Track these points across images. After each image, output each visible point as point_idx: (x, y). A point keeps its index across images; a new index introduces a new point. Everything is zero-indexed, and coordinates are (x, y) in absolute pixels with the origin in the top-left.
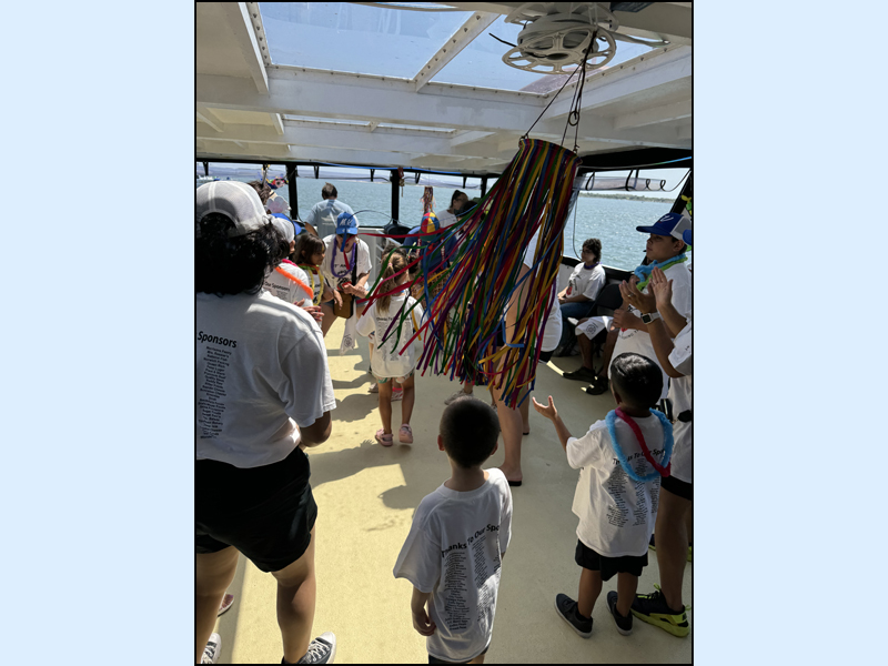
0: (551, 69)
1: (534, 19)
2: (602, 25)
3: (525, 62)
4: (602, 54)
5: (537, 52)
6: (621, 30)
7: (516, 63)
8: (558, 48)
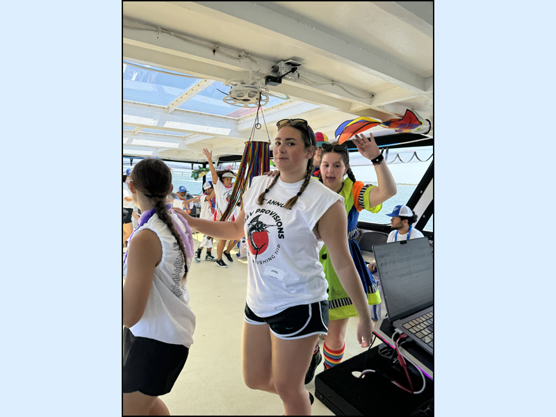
0: (243, 105)
1: (235, 85)
2: (262, 89)
3: (232, 102)
4: (264, 101)
5: (237, 98)
6: (270, 92)
7: (228, 101)
8: (246, 97)
